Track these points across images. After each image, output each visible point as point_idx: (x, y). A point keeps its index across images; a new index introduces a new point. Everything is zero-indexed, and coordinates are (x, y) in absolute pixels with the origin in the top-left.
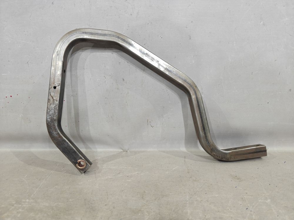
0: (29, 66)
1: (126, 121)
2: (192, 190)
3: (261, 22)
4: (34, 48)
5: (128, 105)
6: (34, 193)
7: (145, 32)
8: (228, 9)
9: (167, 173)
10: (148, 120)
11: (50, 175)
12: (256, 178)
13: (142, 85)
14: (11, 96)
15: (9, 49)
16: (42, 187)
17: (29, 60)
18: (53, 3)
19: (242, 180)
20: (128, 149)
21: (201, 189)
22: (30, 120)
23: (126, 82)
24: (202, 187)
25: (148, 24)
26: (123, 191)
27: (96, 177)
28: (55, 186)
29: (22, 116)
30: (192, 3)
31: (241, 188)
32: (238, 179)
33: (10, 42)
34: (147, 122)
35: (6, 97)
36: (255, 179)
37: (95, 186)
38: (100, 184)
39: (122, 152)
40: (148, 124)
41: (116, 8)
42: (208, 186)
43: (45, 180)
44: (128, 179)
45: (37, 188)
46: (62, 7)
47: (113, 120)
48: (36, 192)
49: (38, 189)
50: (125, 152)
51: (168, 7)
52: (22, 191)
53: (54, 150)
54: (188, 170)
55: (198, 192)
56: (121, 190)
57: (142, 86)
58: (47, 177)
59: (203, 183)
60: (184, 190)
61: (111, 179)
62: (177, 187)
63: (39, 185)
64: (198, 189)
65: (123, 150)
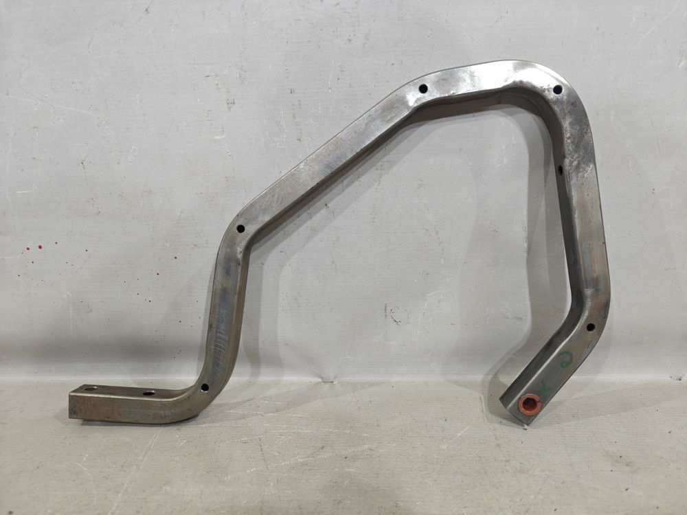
0: (85, 172)
1: (332, 309)
2: (518, 500)
3: (680, 61)
4: (99, 126)
5: (336, 269)
6: (114, 509)
7: (384, 85)
8: (598, 28)
9: (444, 447)
10: (386, 307)
11: (146, 453)
12: (672, 461)
13: (374, 218)
14: (40, 247)
15: (34, 128)
16: (130, 490)
17: (86, 157)
18: (147, 10)
19: (638, 469)
20: (335, 377)
21: (541, 497)
22: (88, 306)
23: (333, 212)
24: (541, 489)
25: (393, 64)
26: (340, 502)
27: (264, 460)
28: (164, 487)
29: (68, 295)
30: (507, 12)
31: (641, 494)
32: (627, 465)
33: (36, 109)
34: (383, 311)
35: (28, 249)
36: (669, 464)
37: (267, 489)
38: (278, 482)
39: (320, 382)
40: (386, 316)
41: (312, 24)
42: (557, 488)
43: (135, 467)
44: (349, 466)
45: (118, 493)
46: (172, 22)
47: (299, 306)
48: (116, 505)
49: (120, 495)
50: (327, 385)
51: (446, 22)
52: (81, 502)
53: (150, 378)
54: (496, 438)
55: (534, 505)
56: (335, 500)
57: (374, 222)
58: (141, 458)
59: (541, 477)
60: (497, 500)
61: (303, 464)
62: (477, 490)
63: (123, 485)
64: (533, 496)
65: (322, 378)
